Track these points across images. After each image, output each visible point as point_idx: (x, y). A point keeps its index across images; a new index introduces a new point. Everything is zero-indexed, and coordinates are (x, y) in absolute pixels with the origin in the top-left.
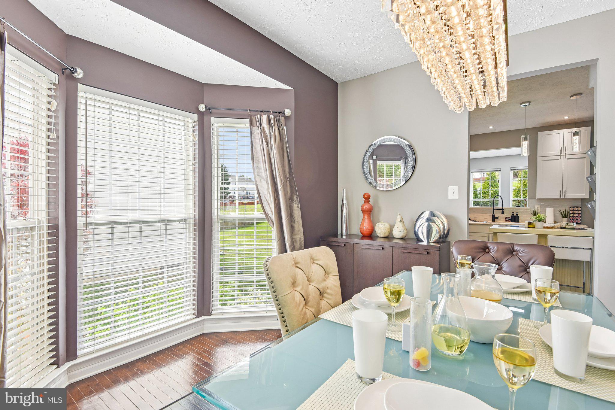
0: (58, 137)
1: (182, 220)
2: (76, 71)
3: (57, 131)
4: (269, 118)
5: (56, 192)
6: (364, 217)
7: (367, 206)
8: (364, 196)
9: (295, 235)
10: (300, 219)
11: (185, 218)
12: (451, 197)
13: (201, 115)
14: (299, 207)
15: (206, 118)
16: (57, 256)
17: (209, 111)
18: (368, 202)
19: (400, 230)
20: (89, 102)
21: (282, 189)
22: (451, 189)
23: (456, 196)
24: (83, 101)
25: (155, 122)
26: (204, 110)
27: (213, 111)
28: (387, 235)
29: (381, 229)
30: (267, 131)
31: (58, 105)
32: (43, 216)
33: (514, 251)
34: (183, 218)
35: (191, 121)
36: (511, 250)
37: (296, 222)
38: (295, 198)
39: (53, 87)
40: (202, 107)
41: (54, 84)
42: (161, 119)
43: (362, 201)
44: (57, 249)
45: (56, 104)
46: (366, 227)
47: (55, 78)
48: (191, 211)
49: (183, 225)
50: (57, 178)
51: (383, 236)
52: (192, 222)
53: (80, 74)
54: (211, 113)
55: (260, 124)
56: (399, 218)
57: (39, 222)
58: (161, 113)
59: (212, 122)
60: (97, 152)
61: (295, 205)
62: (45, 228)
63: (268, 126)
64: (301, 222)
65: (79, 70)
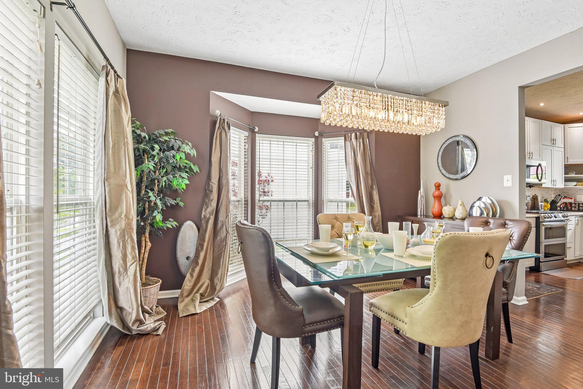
0: (248, 160)
1: (305, 201)
2: (255, 129)
3: (248, 157)
4: (356, 135)
5: (247, 185)
6: (435, 202)
7: (437, 193)
8: (435, 185)
9: (375, 212)
10: (378, 202)
11: (308, 200)
12: (506, 184)
13: (316, 138)
14: (377, 193)
15: (319, 139)
16: (248, 214)
17: (321, 135)
18: (439, 189)
19: (459, 212)
20: (261, 142)
21: (364, 181)
22: (506, 177)
23: (510, 184)
24: (258, 142)
25: (291, 146)
26: (318, 135)
27: (324, 134)
28: (451, 216)
29: (446, 211)
30: (355, 143)
31: (248, 145)
32: (243, 196)
33: (506, 224)
34: (306, 200)
35: (311, 142)
36: (503, 223)
37: (375, 204)
38: (374, 187)
39: (246, 138)
40: (317, 134)
41: (247, 137)
42: (295, 144)
43: (433, 189)
44: (247, 210)
45: (247, 146)
46: (436, 210)
47: (247, 134)
48: (311, 195)
49: (306, 203)
50: (248, 179)
51: (448, 217)
52: (311, 201)
53: (257, 129)
54: (322, 136)
55: (351, 139)
56: (460, 202)
57: (241, 198)
58: (295, 141)
59: (323, 141)
60: (264, 166)
61: (374, 192)
62: (243, 201)
63: (356, 140)
64: (379, 204)
65: (256, 128)
